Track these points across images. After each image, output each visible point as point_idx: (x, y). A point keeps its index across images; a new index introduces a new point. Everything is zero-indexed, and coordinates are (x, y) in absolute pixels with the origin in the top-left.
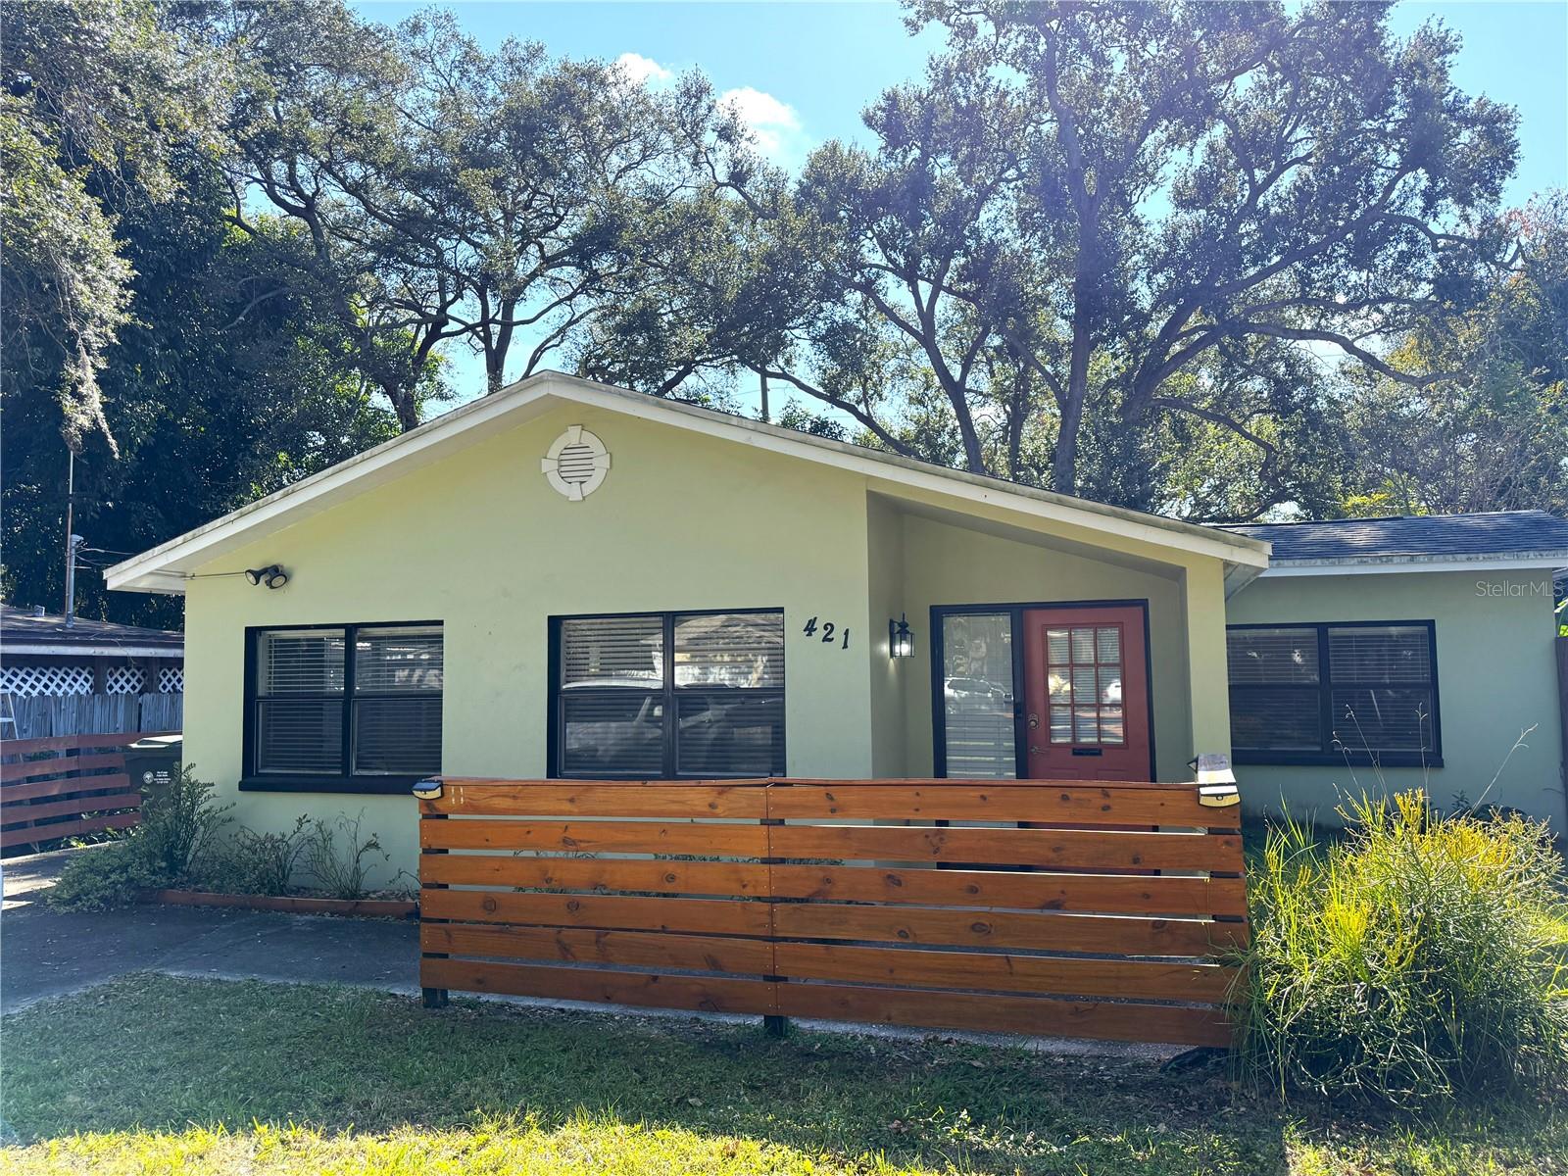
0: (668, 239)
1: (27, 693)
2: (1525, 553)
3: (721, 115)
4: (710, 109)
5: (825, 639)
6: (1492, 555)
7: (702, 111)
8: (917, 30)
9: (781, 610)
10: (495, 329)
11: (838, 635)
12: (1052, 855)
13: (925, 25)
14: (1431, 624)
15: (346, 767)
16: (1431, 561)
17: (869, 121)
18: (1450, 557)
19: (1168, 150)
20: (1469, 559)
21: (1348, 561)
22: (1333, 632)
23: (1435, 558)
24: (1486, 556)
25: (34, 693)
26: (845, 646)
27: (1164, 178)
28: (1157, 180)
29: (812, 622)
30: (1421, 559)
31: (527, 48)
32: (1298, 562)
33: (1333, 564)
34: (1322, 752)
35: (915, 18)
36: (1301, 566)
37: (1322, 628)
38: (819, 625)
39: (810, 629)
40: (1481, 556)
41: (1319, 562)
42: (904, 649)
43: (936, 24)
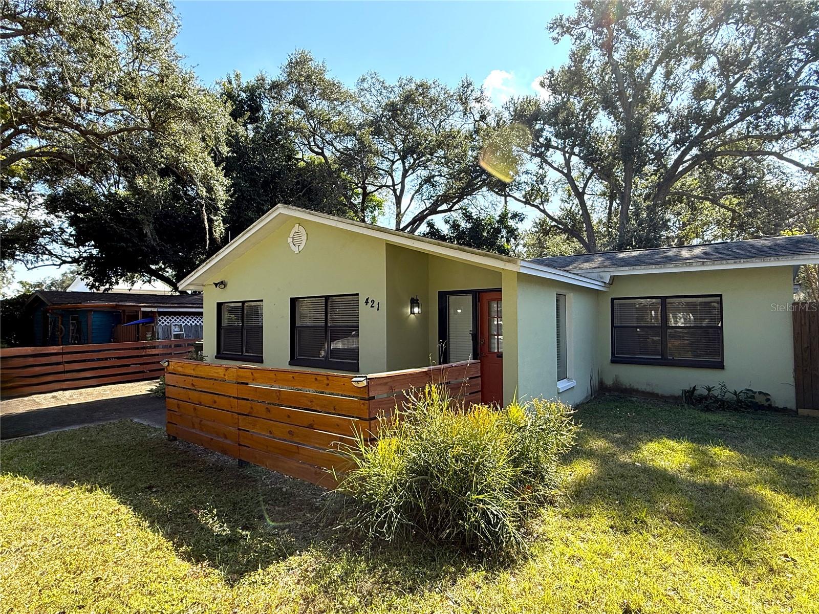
0: (439, 145)
1: (191, 324)
2: (769, 258)
3: (477, 94)
4: (472, 91)
5: (372, 307)
6: (748, 260)
7: (469, 93)
8: (558, 41)
9: (357, 295)
10: (399, 187)
11: (376, 305)
12: (310, 404)
13: (562, 38)
14: (720, 296)
15: (242, 352)
16: (713, 264)
17: (542, 84)
18: (724, 262)
19: (691, 74)
20: (735, 262)
21: (668, 266)
22: (668, 300)
23: (716, 262)
24: (745, 260)
25: (193, 324)
26: (378, 310)
27: (687, 87)
28: (682, 89)
29: (367, 299)
30: (708, 263)
31: (406, 80)
32: (643, 267)
33: (661, 268)
34: (661, 359)
35: (557, 36)
36: (644, 269)
37: (664, 299)
38: (370, 301)
39: (367, 302)
40: (742, 261)
41: (654, 267)
42: (416, 310)
43: (567, 36)
